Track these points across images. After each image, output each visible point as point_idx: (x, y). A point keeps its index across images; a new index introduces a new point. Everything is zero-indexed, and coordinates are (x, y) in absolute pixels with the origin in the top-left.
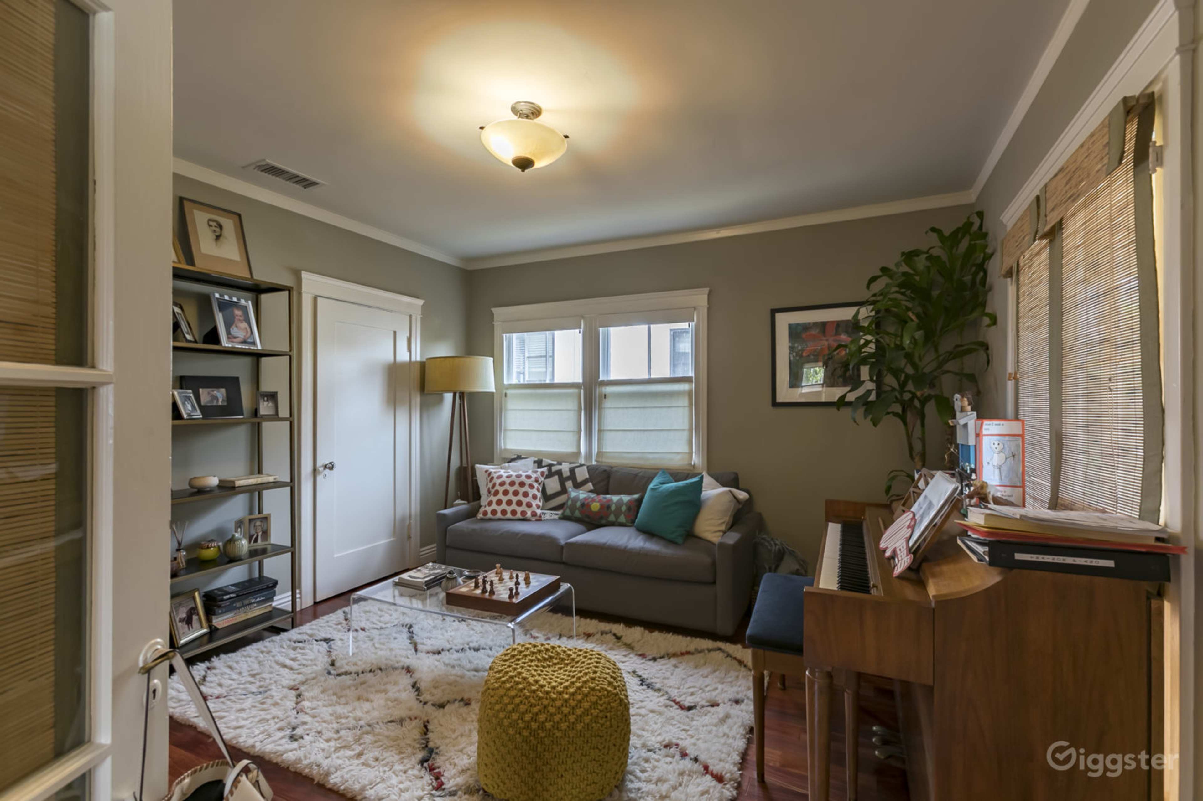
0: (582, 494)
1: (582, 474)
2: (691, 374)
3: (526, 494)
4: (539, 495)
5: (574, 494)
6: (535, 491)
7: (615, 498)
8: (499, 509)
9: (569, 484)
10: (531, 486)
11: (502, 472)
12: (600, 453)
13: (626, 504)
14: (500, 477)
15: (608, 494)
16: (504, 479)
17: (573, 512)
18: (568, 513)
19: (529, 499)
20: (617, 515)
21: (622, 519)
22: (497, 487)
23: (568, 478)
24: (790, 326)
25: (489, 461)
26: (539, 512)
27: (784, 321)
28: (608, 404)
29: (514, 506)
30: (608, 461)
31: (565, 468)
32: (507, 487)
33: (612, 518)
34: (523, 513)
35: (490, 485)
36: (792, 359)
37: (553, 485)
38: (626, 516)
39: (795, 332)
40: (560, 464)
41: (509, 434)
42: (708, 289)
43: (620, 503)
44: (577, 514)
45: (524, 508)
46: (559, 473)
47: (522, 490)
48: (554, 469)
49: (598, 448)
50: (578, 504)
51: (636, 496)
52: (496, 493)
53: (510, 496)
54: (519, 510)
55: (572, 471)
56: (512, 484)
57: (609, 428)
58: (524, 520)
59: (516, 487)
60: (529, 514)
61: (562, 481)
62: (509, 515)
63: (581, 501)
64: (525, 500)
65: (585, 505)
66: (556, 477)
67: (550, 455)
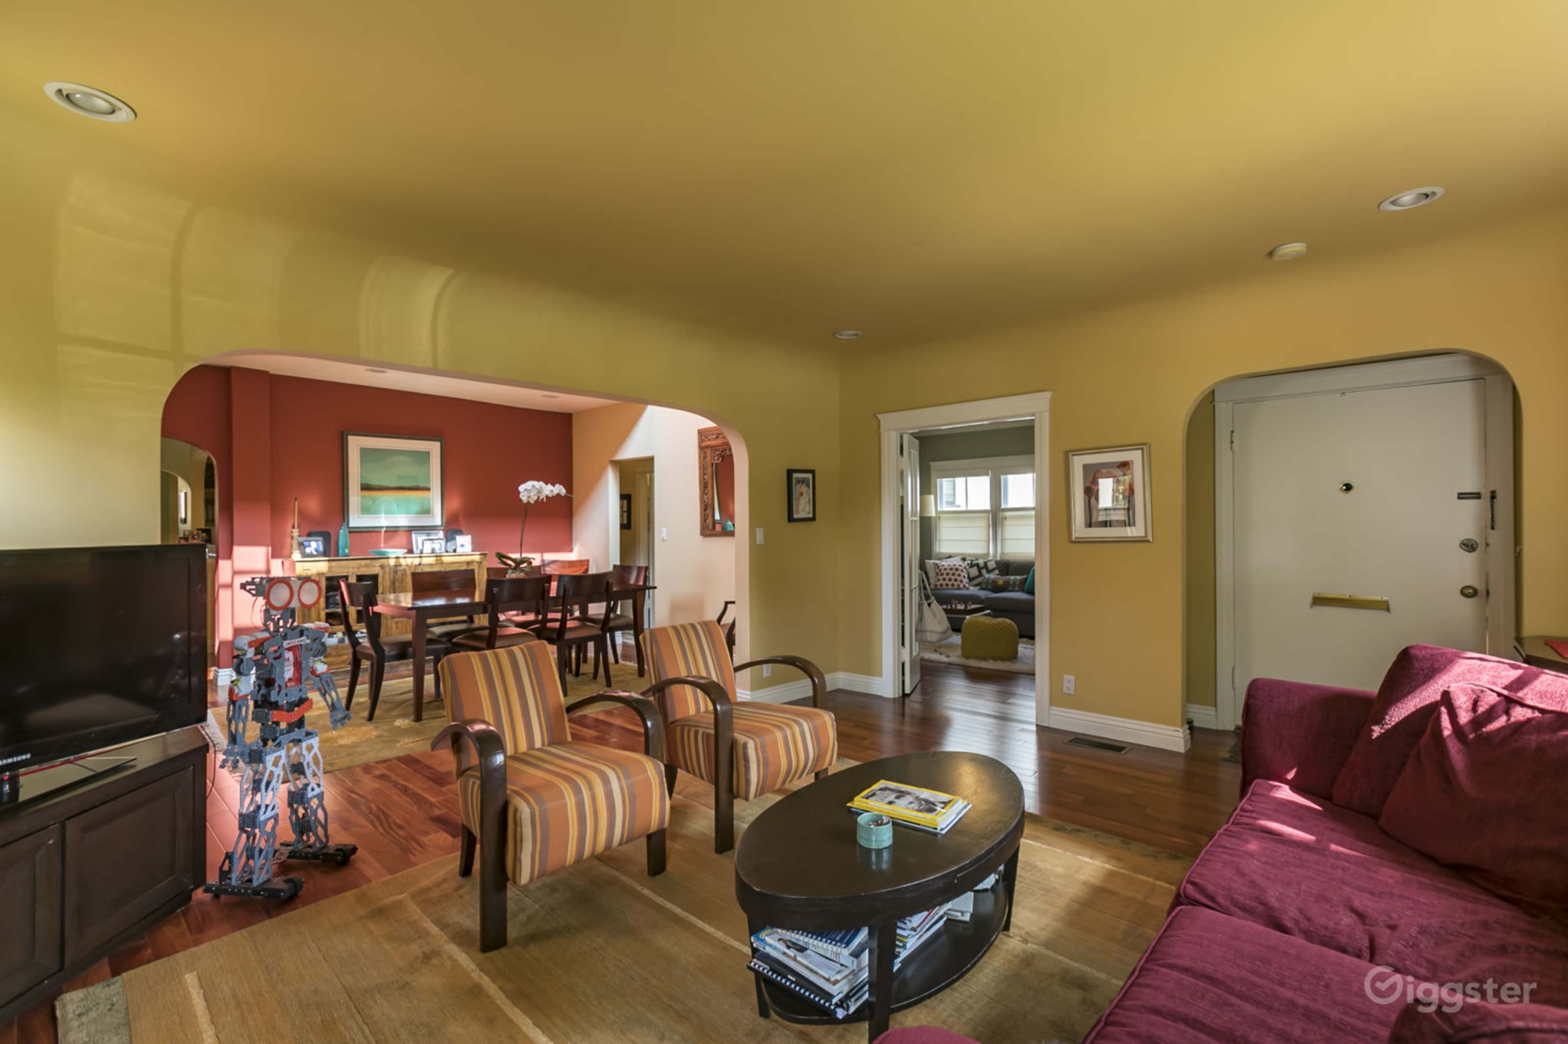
0: (992, 576)
1: (992, 565)
3: (959, 575)
4: (966, 576)
5: (987, 576)
6: (964, 574)
7: (1012, 578)
8: (944, 583)
9: (984, 571)
10: (962, 571)
11: (944, 563)
12: (1002, 553)
13: (1019, 581)
14: (943, 566)
15: (1008, 575)
16: (946, 566)
17: (987, 586)
18: (984, 586)
19: (961, 578)
20: (1014, 587)
21: (1016, 589)
22: (942, 571)
23: (983, 568)
25: (930, 559)
26: (967, 585)
28: (1007, 523)
29: (953, 582)
30: (1007, 558)
31: (981, 562)
32: (948, 571)
33: (1010, 588)
34: (959, 585)
35: (938, 570)
37: (974, 572)
38: (1018, 587)
40: (977, 560)
41: (942, 543)
43: (1015, 580)
44: (991, 585)
45: (958, 582)
46: (977, 565)
47: (956, 573)
48: (974, 562)
49: (1002, 550)
50: (990, 581)
51: (1025, 576)
52: (942, 574)
53: (950, 576)
54: (956, 583)
55: (985, 563)
56: (951, 569)
57: (1011, 537)
58: (959, 589)
59: (954, 571)
60: (962, 586)
61: (980, 569)
62: (950, 587)
63: (991, 579)
64: (959, 578)
65: (994, 582)
66: (976, 568)
67: (970, 555)
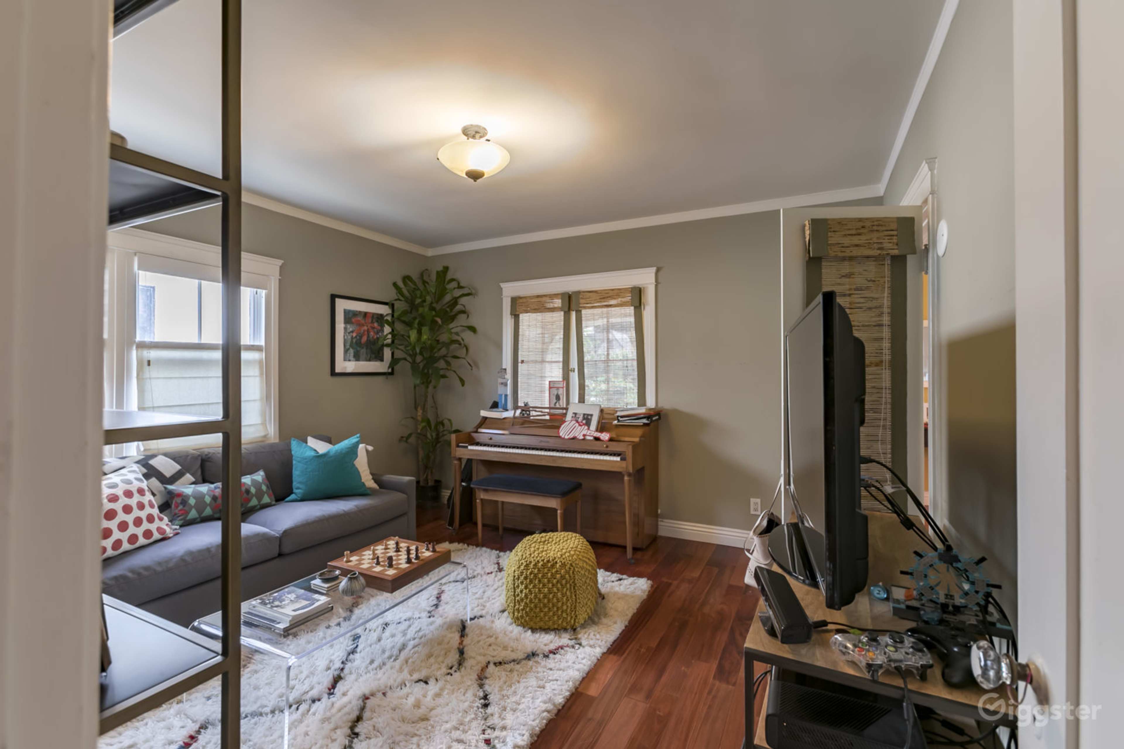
2: (262, 343)
13: (263, 482)
20: (260, 497)
21: (266, 499)
24: (345, 311)
27: (342, 305)
33: (254, 502)
36: (346, 337)
38: (269, 496)
39: (350, 316)
42: (283, 261)
44: (208, 511)
47: (133, 502)
50: (205, 501)
62: (142, 541)
63: (207, 494)
